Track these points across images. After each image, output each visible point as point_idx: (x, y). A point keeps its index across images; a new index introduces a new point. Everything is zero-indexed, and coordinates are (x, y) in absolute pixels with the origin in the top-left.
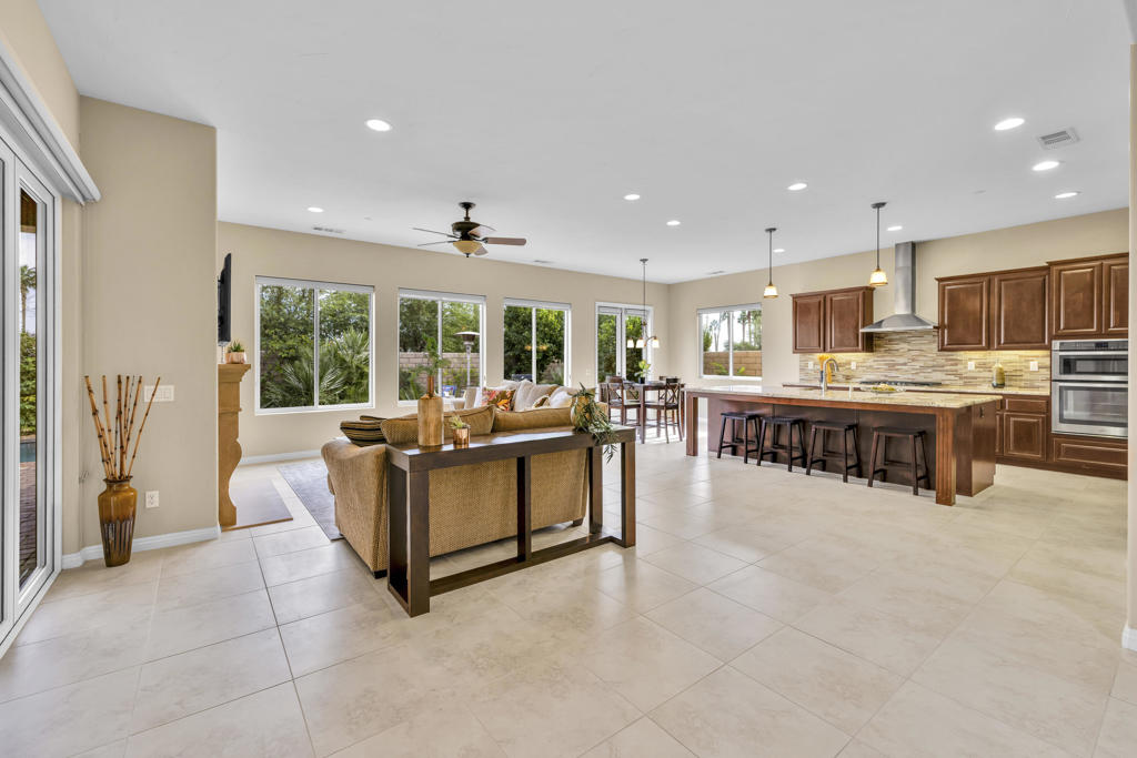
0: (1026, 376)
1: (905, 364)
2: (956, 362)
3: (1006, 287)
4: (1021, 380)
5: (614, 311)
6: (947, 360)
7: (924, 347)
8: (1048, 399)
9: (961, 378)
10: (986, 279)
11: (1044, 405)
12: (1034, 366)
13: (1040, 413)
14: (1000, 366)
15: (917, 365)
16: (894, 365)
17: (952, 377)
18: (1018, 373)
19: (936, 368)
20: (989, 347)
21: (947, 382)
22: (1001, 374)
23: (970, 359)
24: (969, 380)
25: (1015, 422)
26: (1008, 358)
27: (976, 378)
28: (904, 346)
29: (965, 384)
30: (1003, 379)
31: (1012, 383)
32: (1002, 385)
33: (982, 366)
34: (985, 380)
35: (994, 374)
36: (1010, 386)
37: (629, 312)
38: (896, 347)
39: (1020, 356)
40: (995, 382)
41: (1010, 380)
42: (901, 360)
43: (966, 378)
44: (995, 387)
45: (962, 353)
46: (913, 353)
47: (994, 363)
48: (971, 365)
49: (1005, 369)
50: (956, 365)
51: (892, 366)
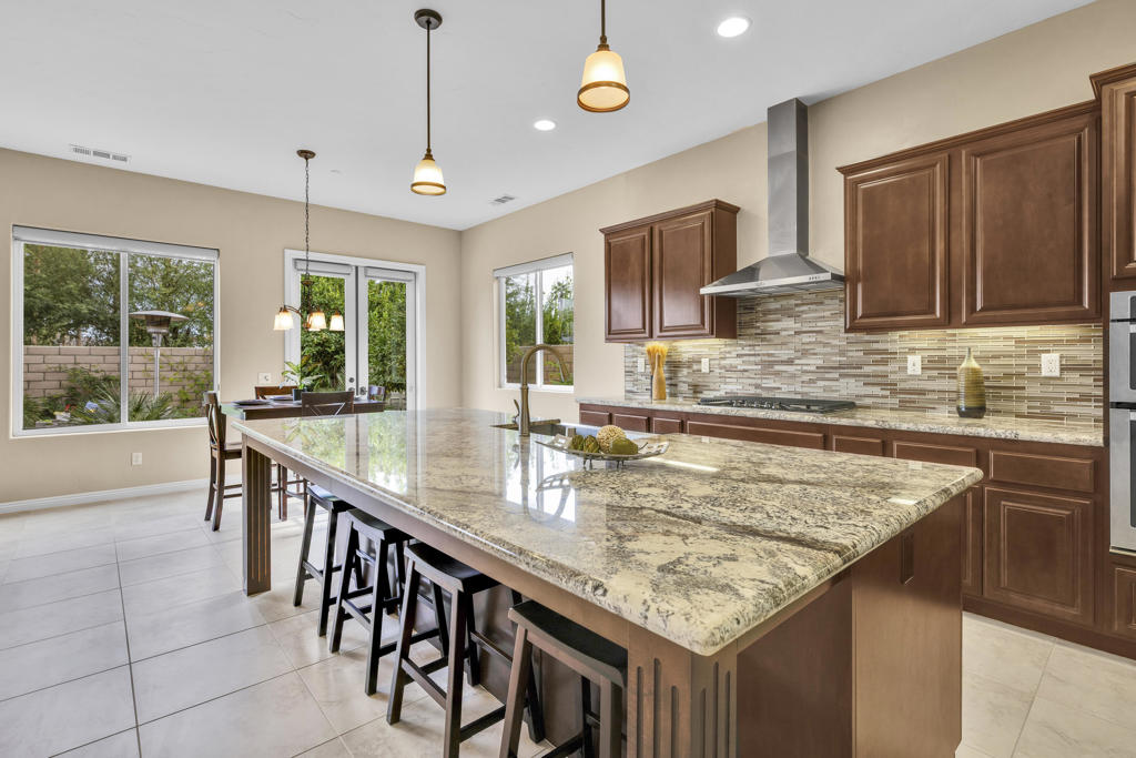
0: (1034, 390)
1: (790, 362)
2: (886, 357)
3: (986, 167)
4: (1020, 399)
5: (344, 270)
6: (867, 353)
7: (821, 325)
8: (1099, 458)
9: (894, 392)
10: (945, 155)
11: (1087, 474)
12: (1050, 364)
13: (1077, 494)
14: (974, 364)
15: (813, 362)
16: (772, 364)
17: (877, 390)
18: (1014, 382)
19: (846, 369)
20: (949, 320)
21: (868, 401)
22: (977, 384)
23: (913, 351)
24: (911, 398)
25: (1011, 512)
26: (991, 346)
27: (922, 392)
28: (788, 324)
29: (904, 406)
30: (981, 396)
31: (1002, 404)
32: (977, 411)
33: (940, 365)
34: (944, 398)
35: (961, 384)
36: (997, 412)
37: (370, 272)
38: (775, 326)
39: (1019, 341)
40: (962, 404)
41: (999, 398)
42: (784, 354)
43: (904, 391)
44: (962, 415)
45: (896, 335)
46: (806, 338)
47: (963, 357)
48: (914, 364)
49: (985, 371)
50: (884, 362)
51: (768, 366)
